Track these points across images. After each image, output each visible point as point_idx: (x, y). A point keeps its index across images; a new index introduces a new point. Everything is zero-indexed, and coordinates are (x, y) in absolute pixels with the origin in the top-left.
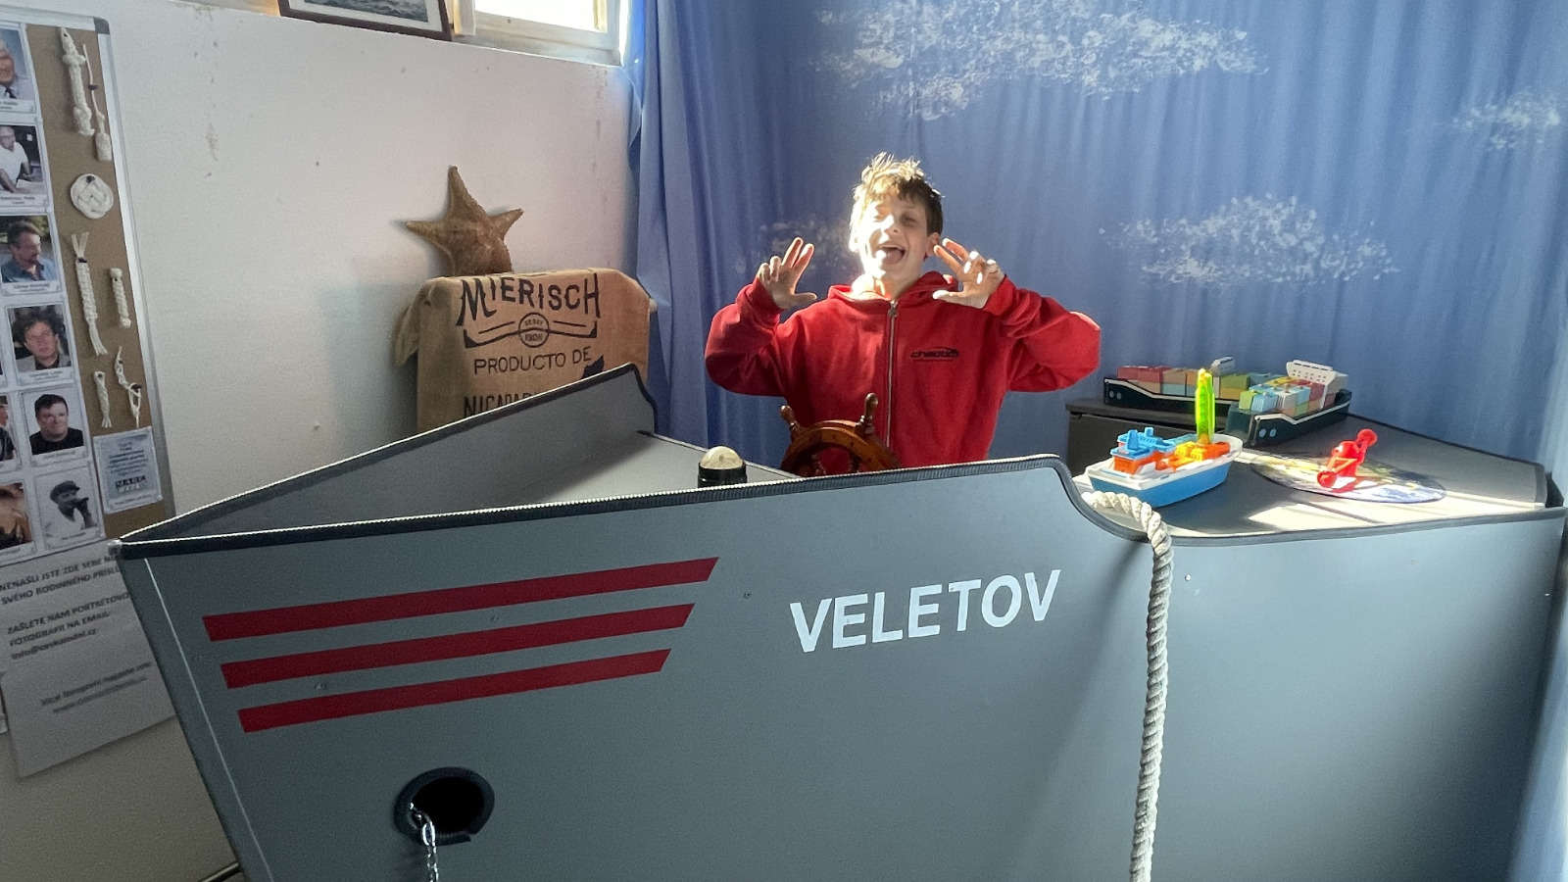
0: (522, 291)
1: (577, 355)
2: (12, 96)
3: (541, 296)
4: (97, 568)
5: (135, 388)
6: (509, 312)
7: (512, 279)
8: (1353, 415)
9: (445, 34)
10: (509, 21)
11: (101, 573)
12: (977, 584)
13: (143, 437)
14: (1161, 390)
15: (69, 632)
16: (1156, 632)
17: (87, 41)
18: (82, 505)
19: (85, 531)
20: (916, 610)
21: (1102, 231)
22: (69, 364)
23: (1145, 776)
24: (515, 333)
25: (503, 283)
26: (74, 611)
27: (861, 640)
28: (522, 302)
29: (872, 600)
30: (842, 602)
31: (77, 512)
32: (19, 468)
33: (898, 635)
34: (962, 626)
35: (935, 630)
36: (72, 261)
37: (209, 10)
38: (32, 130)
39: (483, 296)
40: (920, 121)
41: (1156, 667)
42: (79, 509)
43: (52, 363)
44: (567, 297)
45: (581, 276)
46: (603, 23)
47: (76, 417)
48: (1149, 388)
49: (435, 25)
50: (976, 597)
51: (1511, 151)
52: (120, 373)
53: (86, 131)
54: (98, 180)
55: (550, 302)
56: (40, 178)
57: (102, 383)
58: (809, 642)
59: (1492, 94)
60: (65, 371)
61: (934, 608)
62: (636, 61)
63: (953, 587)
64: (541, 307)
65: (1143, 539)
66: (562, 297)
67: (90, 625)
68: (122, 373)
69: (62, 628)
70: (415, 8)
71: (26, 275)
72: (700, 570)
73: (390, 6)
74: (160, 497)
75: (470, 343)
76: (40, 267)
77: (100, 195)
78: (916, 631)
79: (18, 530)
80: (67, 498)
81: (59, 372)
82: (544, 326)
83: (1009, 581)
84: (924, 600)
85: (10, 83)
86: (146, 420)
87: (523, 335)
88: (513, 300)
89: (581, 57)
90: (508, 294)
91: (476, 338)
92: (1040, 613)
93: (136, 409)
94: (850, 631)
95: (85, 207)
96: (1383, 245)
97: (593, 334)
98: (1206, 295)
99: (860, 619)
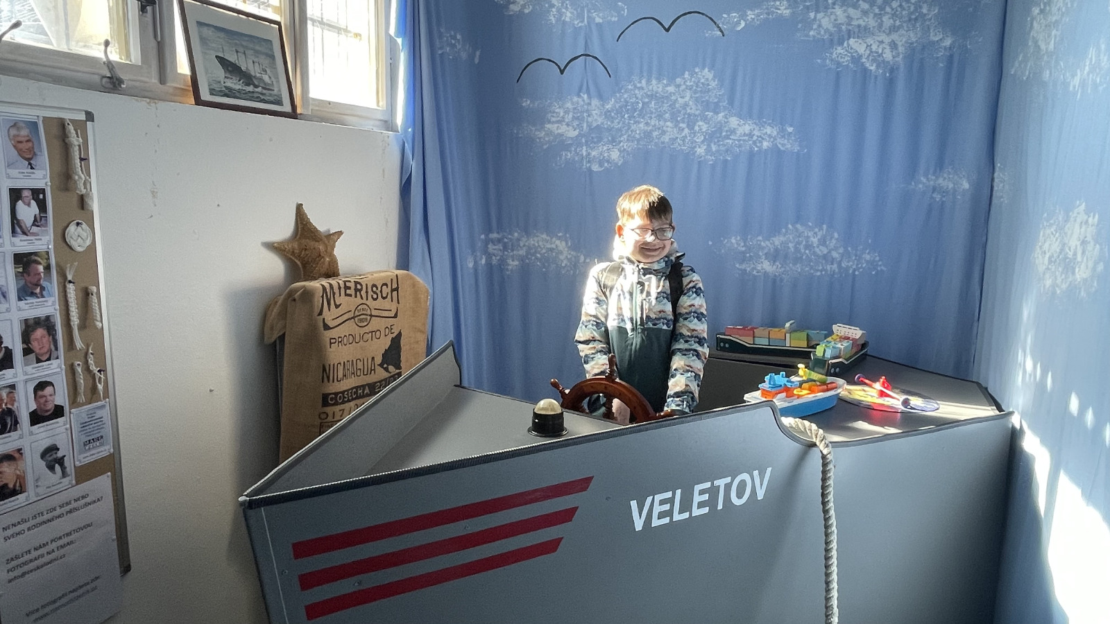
0: (356, 290)
1: (387, 329)
2: (32, 168)
3: (367, 292)
4: (68, 508)
5: (99, 371)
6: (347, 303)
7: (350, 281)
8: (869, 355)
9: (293, 115)
10: (329, 103)
11: (70, 512)
12: (728, 480)
13: (103, 407)
14: (754, 341)
15: (47, 558)
16: (828, 501)
17: (81, 126)
18: (61, 461)
19: (62, 481)
20: (697, 499)
21: (710, 243)
22: (57, 358)
23: (829, 590)
24: (352, 318)
25: (345, 284)
26: (52, 541)
27: (666, 520)
28: (356, 297)
29: (674, 494)
30: (658, 497)
31: (57, 467)
32: (21, 437)
33: (686, 515)
34: (720, 507)
35: (706, 510)
36: (64, 281)
37: (156, 103)
38: (43, 191)
39: (334, 294)
40: (590, 170)
41: (830, 523)
42: (59, 465)
43: (47, 356)
44: (381, 291)
45: (388, 276)
46: (383, 103)
47: (60, 396)
48: (746, 341)
49: (287, 108)
50: (728, 487)
51: (943, 202)
52: (91, 362)
53: (81, 191)
54: (84, 226)
55: (372, 296)
56: (46, 225)
57: (79, 369)
58: (639, 525)
59: (931, 171)
60: (54, 363)
61: (706, 497)
62: (410, 130)
63: (716, 483)
64: (367, 299)
65: (814, 445)
66: (378, 292)
67: (62, 551)
68: (92, 362)
69: (42, 556)
70: (276, 97)
71: (33, 294)
72: (582, 484)
73: (261, 96)
74: (112, 450)
75: (327, 327)
76: (43, 289)
77: (84, 235)
78: (696, 512)
79: (18, 484)
80: (52, 457)
81: (51, 364)
82: (369, 312)
83: (745, 476)
84: (702, 492)
85: (31, 159)
86: (106, 395)
87: (356, 319)
88: (350, 295)
89: (369, 126)
90: (348, 292)
91: (331, 324)
92: (760, 495)
93: (100, 387)
94: (661, 516)
95: (74, 244)
96: (877, 254)
97: (396, 316)
98: (774, 283)
99: (667, 507)
